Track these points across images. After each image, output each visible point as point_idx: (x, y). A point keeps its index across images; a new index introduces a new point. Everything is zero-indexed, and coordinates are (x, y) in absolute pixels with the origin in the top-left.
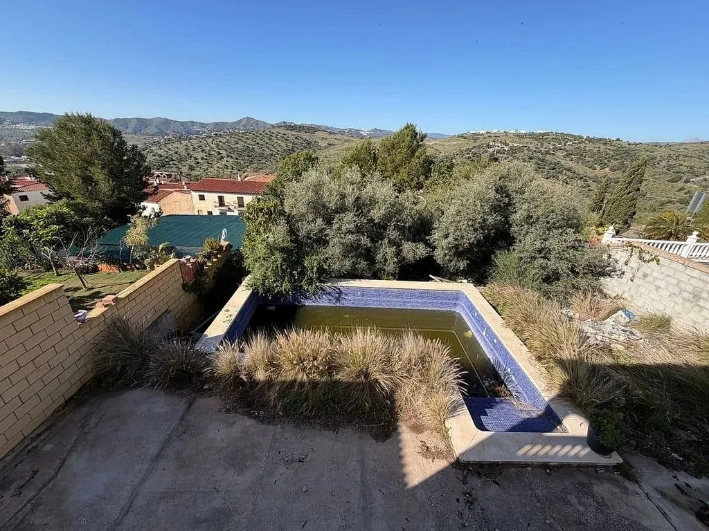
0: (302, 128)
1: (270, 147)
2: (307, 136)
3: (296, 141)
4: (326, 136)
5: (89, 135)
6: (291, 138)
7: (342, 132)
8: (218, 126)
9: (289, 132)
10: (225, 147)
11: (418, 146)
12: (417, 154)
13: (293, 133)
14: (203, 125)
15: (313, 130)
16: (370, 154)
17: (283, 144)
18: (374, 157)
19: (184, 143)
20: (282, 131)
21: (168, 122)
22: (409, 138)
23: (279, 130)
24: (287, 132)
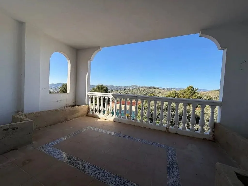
0: (150, 88)
1: (139, 93)
2: (152, 90)
3: (148, 91)
4: (158, 90)
5: (102, 89)
6: (147, 90)
7: (164, 89)
8: (126, 87)
9: (146, 89)
10: (126, 93)
11: (195, 92)
12: (194, 95)
13: (147, 89)
14: (122, 87)
15: (154, 88)
16: (176, 95)
17: (144, 92)
18: (177, 96)
19: (116, 92)
20: (144, 88)
21: (113, 86)
22: (191, 90)
23: (143, 88)
24: (145, 89)
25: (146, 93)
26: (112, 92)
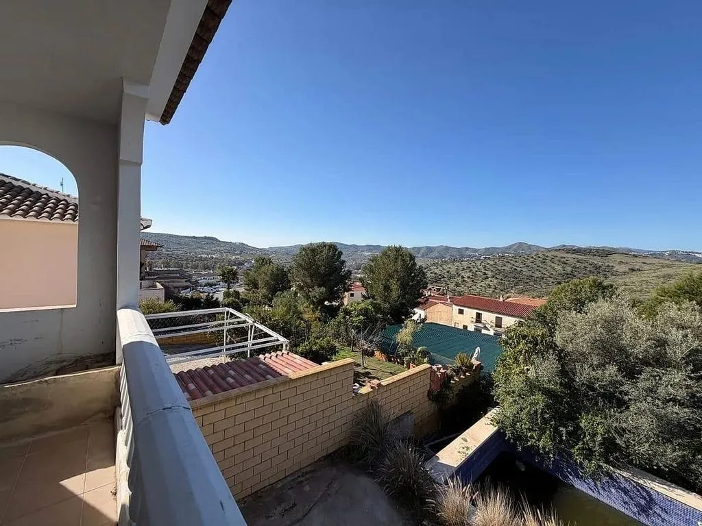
1: (542, 270)
2: (596, 260)
3: (578, 265)
4: (624, 259)
6: (571, 261)
7: (655, 255)
8: (489, 251)
9: (569, 255)
10: (492, 269)
13: (574, 256)
14: (475, 250)
15: (605, 253)
17: (559, 268)
19: (456, 264)
20: (560, 254)
21: (447, 248)
23: (555, 254)
24: (565, 255)
25: (569, 269)
26: (444, 267)
